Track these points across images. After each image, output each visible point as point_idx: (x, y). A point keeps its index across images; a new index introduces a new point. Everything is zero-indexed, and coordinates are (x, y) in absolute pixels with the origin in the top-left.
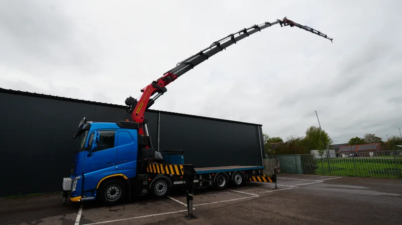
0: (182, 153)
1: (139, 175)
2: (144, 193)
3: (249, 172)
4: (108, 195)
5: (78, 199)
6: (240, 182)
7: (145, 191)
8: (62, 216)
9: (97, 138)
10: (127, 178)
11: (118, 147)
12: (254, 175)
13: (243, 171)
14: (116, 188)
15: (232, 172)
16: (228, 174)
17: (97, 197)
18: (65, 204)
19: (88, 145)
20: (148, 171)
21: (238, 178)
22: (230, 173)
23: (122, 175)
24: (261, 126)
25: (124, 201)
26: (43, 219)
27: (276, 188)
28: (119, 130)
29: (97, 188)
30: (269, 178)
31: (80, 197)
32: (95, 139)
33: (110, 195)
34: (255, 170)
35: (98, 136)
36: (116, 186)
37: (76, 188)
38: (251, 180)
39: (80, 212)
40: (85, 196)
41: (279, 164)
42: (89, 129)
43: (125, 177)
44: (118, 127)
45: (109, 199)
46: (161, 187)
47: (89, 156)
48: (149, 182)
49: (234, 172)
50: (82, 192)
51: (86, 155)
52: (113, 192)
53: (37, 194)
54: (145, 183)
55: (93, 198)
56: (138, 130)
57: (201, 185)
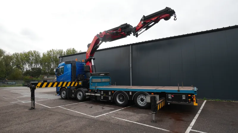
7: (73, 95)
10: (67, 88)
11: (65, 73)
15: (133, 92)
16: (129, 93)
21: (142, 100)
22: (131, 93)
28: (65, 65)
34: (171, 94)
48: (75, 91)
49: (135, 92)
54: (73, 91)
56: (71, 64)
57: (102, 98)
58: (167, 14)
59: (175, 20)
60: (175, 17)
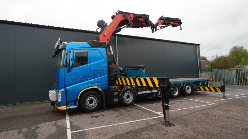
0: (143, 68)
1: (110, 87)
2: (115, 102)
3: (197, 83)
4: (88, 104)
5: (64, 108)
6: (189, 91)
7: (116, 100)
8: (54, 122)
9: (73, 56)
10: (101, 90)
11: (92, 63)
12: (201, 86)
13: (192, 82)
14: (93, 98)
15: (184, 84)
16: (181, 85)
17: (79, 106)
18: (53, 111)
19: (66, 63)
20: (117, 83)
21: (188, 88)
22: (182, 85)
23: (97, 87)
24: (199, 45)
25: (100, 108)
26: (40, 125)
27: (224, 97)
28: (91, 49)
29: (78, 98)
30: (217, 89)
31: (66, 106)
32: (72, 57)
33: (89, 104)
35: (74, 54)
36: (93, 97)
37: (61, 99)
38: (198, 89)
39: (68, 118)
40: (69, 106)
41: (214, 77)
42: (65, 49)
43: (99, 89)
44: (89, 46)
45: (88, 107)
46: (128, 97)
47: (69, 71)
48: (119, 93)
49: (185, 83)
50: (67, 102)
51: (66, 72)
52: (91, 102)
53: (30, 102)
54: (116, 93)
55: (76, 107)
56: (106, 48)
57: (160, 94)
58: (176, 22)
59: (181, 30)
60: (181, 27)
